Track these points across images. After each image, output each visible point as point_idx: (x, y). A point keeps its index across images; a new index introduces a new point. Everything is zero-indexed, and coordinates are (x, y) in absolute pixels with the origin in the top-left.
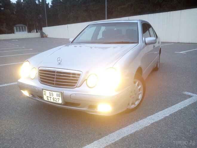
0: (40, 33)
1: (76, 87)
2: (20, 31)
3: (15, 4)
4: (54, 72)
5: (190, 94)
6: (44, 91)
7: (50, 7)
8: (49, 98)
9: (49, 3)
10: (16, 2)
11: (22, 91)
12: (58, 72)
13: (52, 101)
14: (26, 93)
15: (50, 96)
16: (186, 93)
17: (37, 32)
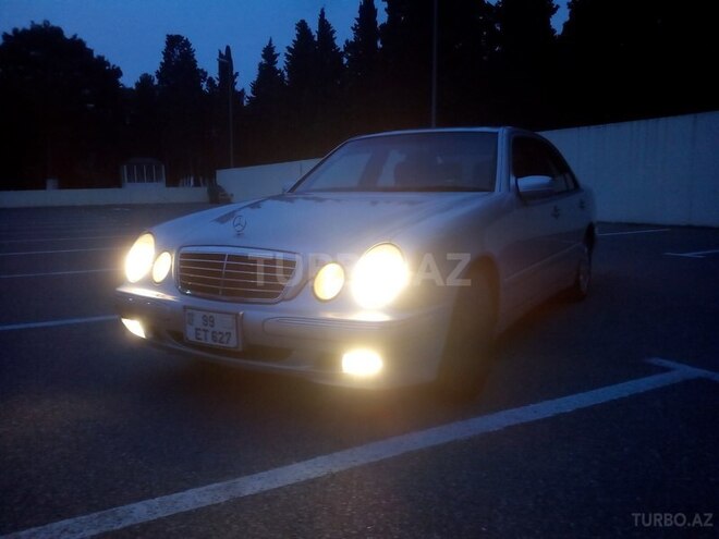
0: (206, 189)
1: (283, 300)
2: (141, 179)
3: (131, 89)
4: (221, 257)
5: (666, 363)
6: (190, 311)
7: (245, 103)
8: (202, 335)
9: (243, 90)
10: (137, 84)
11: (125, 321)
12: (232, 257)
13: (210, 341)
14: (135, 327)
15: (206, 328)
16: (655, 361)
17: (197, 184)
